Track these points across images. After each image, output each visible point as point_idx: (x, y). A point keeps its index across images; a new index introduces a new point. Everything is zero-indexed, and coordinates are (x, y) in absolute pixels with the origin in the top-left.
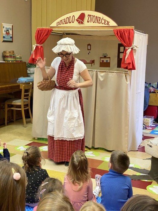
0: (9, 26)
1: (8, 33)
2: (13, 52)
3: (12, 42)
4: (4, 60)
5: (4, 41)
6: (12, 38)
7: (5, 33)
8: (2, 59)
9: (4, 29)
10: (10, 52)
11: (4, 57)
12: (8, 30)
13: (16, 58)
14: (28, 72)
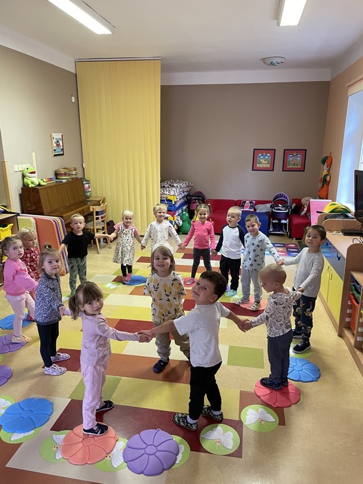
1: (58, 145)
3: (63, 154)
5: (55, 155)
6: (62, 150)
7: (55, 145)
9: (54, 141)
12: (58, 142)
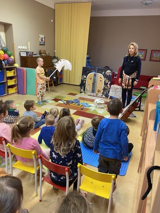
0: (43, 36)
1: (42, 40)
2: (45, 51)
3: (44, 45)
4: (40, 55)
5: (40, 45)
6: (44, 43)
7: (41, 40)
8: (39, 54)
9: (40, 38)
10: (43, 51)
11: (40, 53)
12: (42, 39)
13: (46, 54)
14: (53, 62)
